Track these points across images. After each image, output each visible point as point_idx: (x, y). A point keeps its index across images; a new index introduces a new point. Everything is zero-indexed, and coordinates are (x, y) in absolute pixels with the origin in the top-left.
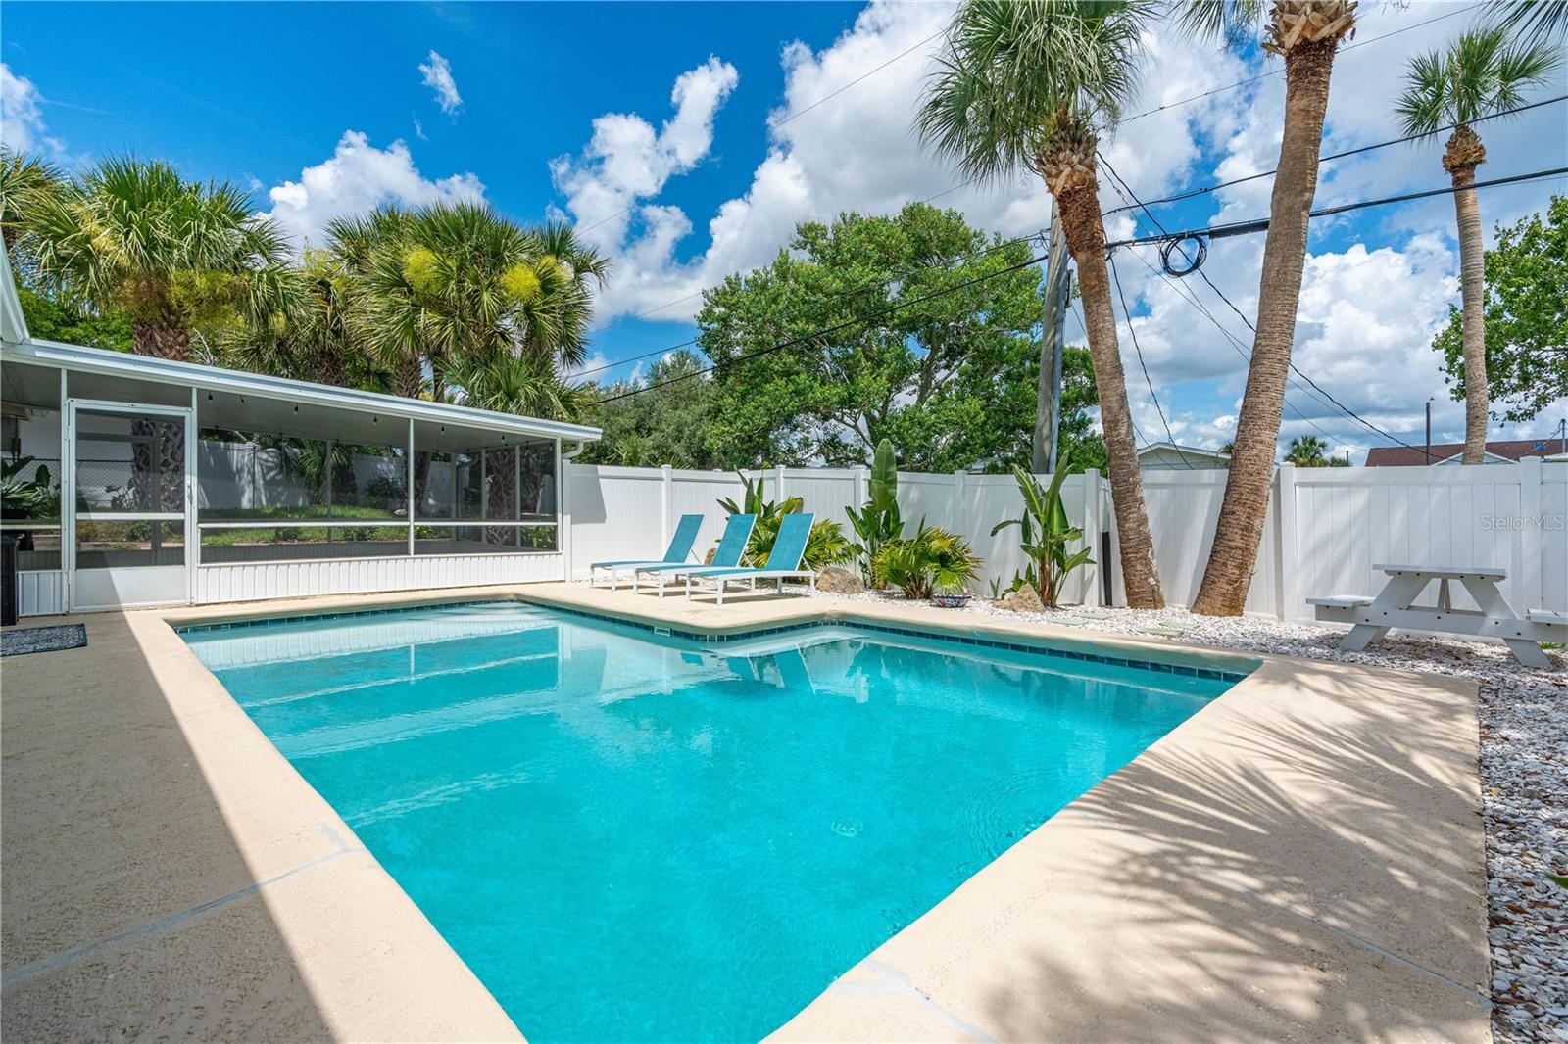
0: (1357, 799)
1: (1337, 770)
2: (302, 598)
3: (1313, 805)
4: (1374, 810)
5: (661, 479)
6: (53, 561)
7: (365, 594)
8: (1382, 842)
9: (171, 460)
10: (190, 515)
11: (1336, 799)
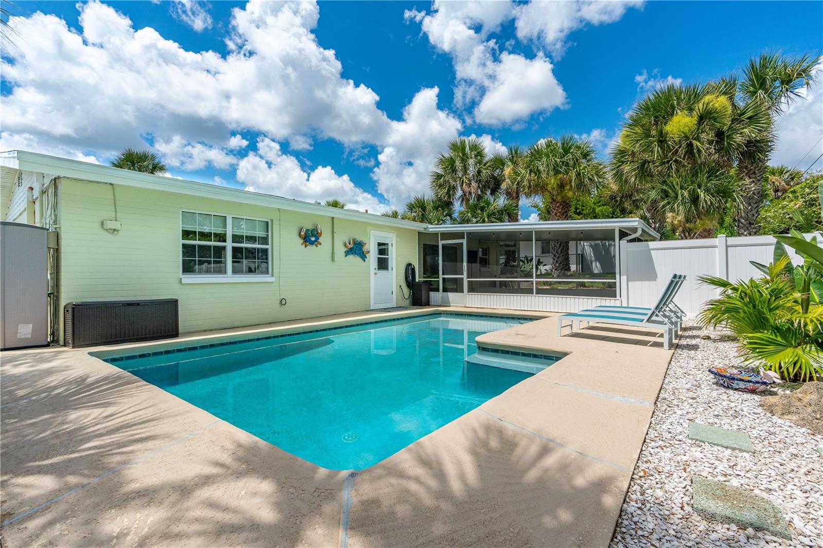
0: (55, 430)
1: (81, 433)
2: (495, 309)
3: (68, 415)
4: (44, 431)
5: (715, 247)
6: (437, 290)
7: (515, 310)
8: (28, 425)
9: (557, 254)
10: (465, 276)
11: (63, 423)
